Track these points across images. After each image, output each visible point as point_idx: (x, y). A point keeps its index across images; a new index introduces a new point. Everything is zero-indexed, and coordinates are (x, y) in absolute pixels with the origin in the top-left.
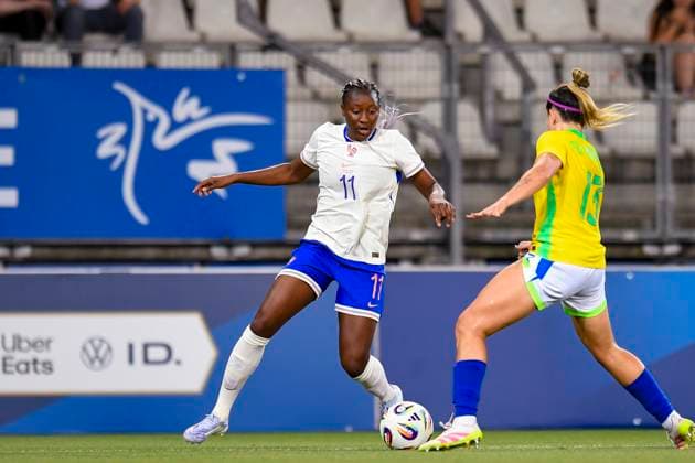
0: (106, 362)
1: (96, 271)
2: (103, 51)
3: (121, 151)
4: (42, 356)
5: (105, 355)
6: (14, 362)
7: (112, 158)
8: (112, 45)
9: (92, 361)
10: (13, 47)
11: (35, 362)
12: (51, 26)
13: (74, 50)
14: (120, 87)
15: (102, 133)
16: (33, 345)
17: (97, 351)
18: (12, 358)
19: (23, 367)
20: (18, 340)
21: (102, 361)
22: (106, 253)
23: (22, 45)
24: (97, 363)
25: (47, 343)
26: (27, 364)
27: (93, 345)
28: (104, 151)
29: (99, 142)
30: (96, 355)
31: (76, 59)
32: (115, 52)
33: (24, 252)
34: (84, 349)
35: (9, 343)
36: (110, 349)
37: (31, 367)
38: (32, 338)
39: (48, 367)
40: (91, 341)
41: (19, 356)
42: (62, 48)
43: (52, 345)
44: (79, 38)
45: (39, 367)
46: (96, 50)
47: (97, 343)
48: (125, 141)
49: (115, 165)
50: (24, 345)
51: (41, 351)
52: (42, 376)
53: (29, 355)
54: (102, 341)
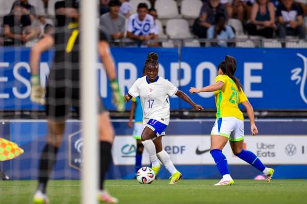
0: (294, 152)
1: (291, 120)
2: (293, 42)
3: (299, 78)
4: (271, 151)
5: (294, 150)
6: (261, 153)
7: (296, 80)
8: (297, 40)
9: (289, 153)
10: (261, 41)
11: (269, 153)
12: (274, 34)
13: (283, 42)
14: (299, 55)
15: (293, 71)
16: (268, 147)
17: (291, 149)
18: (260, 151)
19: (264, 155)
20: (263, 145)
21: (292, 152)
22: (294, 114)
23: (264, 40)
24: (291, 153)
25: (273, 146)
26: (266, 153)
27: (289, 147)
28: (294, 77)
29: (291, 74)
30: (291, 150)
31: (284, 45)
32: (298, 42)
33: (265, 114)
34: (286, 148)
35: (260, 146)
36: (295, 148)
37: (267, 155)
38: (268, 144)
39: (273, 155)
40: (289, 145)
41: (263, 151)
42: (279, 41)
43: (275, 146)
44: (284, 37)
45: (270, 155)
46: (291, 42)
47: (291, 146)
48: (301, 74)
49: (298, 83)
50: (265, 147)
51: (271, 149)
52: (271, 158)
53: (267, 150)
54: (293, 145)
